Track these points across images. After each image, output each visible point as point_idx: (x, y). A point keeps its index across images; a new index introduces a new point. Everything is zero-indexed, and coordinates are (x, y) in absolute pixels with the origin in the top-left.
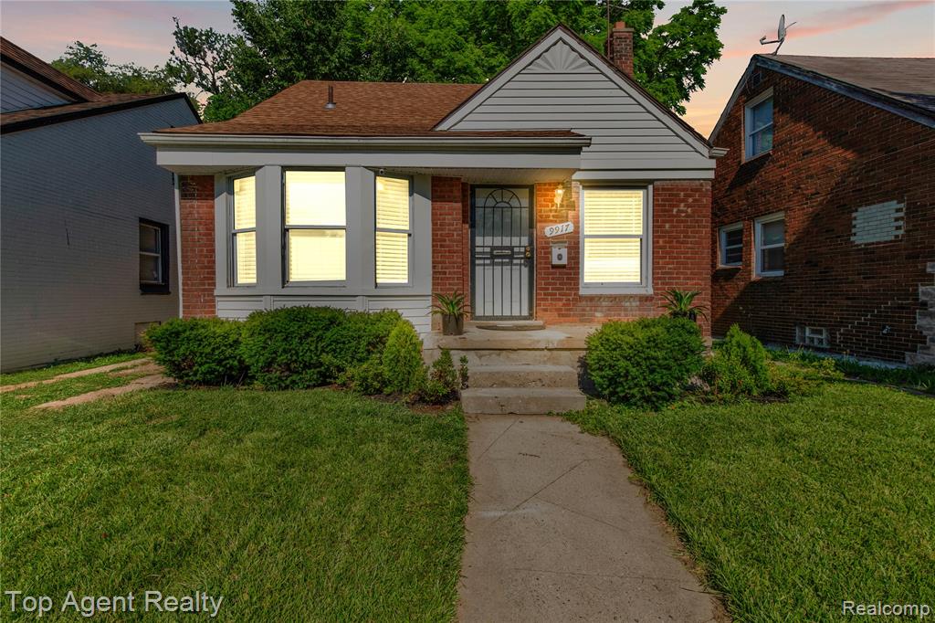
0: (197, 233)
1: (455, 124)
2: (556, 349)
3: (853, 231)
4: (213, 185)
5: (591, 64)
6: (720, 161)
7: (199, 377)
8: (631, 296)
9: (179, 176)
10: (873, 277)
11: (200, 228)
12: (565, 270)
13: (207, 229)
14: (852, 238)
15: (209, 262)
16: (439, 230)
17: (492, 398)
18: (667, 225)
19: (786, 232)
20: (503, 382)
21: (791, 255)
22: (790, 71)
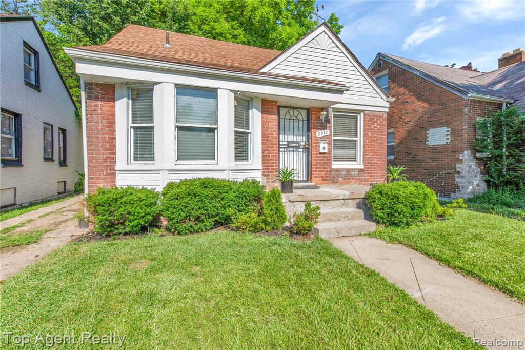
0: (100, 125)
1: (271, 70)
2: (347, 199)
3: (427, 139)
4: (114, 91)
5: (338, 47)
6: (391, 103)
7: (127, 230)
8: (355, 169)
9: (85, 83)
10: (436, 160)
11: (103, 121)
12: (325, 155)
13: (109, 123)
14: (427, 143)
15: (110, 146)
16: (266, 131)
17: (333, 229)
18: (370, 134)
19: (395, 138)
20: (330, 219)
21: (397, 149)
22: (396, 63)
